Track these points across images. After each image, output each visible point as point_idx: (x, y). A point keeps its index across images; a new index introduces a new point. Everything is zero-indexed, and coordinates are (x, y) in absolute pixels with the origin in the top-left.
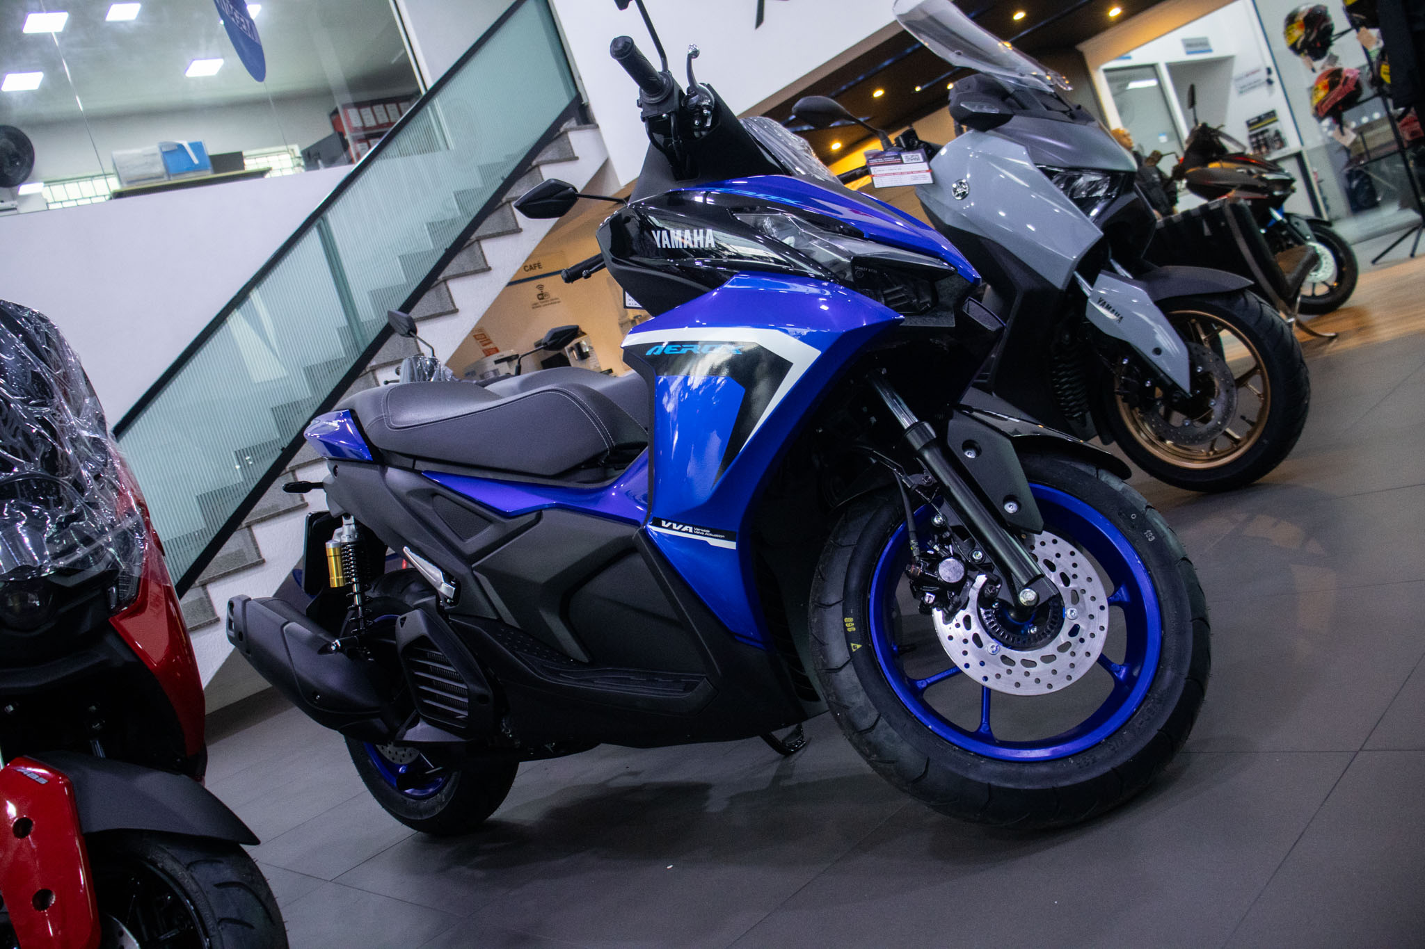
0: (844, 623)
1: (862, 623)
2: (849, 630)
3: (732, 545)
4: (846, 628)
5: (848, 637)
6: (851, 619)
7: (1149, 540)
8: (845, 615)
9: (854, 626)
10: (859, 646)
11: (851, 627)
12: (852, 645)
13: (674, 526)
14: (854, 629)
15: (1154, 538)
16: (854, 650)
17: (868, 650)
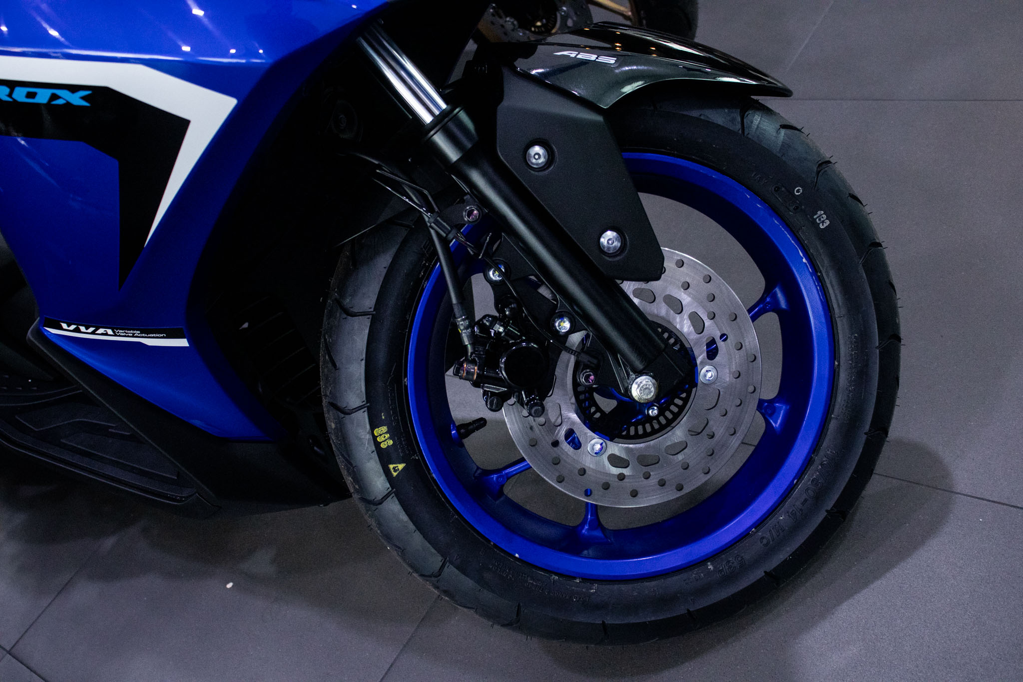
0: (375, 438)
1: (400, 431)
2: (383, 446)
3: (183, 343)
4: (377, 444)
5: (384, 457)
6: (384, 429)
7: (821, 227)
8: (374, 425)
9: (390, 438)
10: (401, 466)
11: (386, 441)
12: (391, 466)
13: (83, 329)
14: (391, 442)
15: (828, 222)
16: (395, 474)
17: (416, 469)
